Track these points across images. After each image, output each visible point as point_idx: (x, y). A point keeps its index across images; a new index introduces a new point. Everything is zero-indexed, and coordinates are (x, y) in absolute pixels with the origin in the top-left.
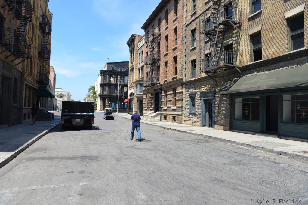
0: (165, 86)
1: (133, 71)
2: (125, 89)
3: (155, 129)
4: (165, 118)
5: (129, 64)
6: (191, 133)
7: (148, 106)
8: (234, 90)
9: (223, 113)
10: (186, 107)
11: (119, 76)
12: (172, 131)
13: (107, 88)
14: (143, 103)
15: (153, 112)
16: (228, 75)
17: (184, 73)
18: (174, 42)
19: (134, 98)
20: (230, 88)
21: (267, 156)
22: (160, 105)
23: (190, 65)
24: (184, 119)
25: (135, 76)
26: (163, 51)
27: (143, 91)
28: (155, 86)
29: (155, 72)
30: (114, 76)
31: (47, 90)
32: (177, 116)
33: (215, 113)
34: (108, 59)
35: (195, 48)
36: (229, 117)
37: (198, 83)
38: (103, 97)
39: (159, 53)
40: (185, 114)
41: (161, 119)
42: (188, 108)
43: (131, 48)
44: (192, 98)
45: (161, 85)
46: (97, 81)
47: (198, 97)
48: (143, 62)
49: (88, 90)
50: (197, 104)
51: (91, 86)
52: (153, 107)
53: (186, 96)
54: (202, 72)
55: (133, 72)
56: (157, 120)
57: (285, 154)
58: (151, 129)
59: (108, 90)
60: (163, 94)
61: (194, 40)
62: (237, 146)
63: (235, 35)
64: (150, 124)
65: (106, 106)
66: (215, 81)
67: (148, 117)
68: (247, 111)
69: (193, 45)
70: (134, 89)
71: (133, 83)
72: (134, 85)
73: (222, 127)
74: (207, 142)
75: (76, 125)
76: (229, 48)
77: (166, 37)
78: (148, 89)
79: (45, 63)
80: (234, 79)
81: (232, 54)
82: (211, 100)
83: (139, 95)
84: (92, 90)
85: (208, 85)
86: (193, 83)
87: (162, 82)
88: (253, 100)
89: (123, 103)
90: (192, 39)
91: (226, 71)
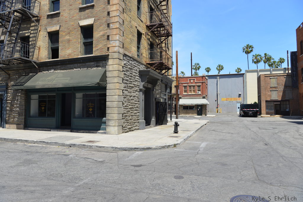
9: (17, 111)
16: (23, 70)
20: (26, 83)
33: (6, 110)
36: (24, 115)
57: (74, 146)
62: (30, 144)
66: (7, 74)
68: (43, 108)
80: (31, 74)
82: (1, 95)
88: (49, 97)
91: (22, 64)
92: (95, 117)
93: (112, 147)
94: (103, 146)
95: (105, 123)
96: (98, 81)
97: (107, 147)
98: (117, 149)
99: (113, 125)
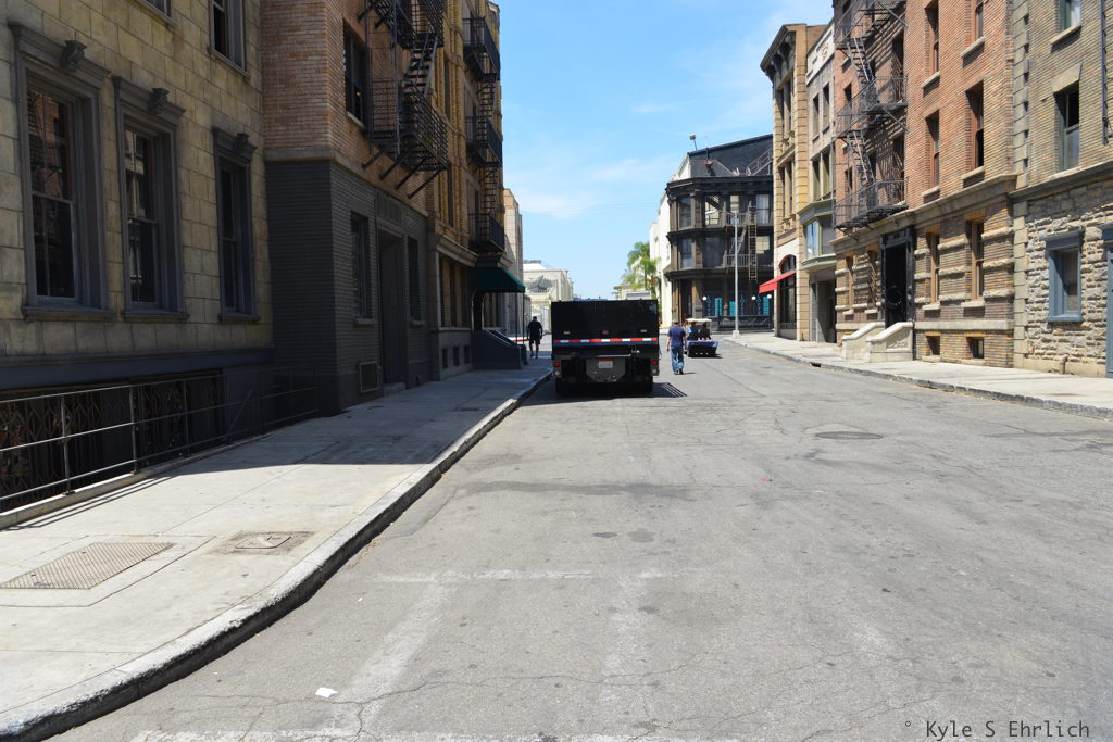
0: (931, 217)
1: (790, 172)
2: (762, 245)
3: (889, 390)
4: (934, 345)
5: (774, 148)
6: (1059, 404)
7: (857, 301)
10: (1033, 298)
11: (734, 199)
12: (970, 397)
13: (694, 246)
14: (836, 294)
15: (879, 323)
17: (1021, 154)
19: (798, 276)
22: (909, 297)
24: (1021, 347)
25: (801, 190)
26: (917, 71)
27: (836, 245)
28: (885, 221)
29: (885, 164)
30: (716, 199)
31: (500, 269)
32: (988, 338)
34: (693, 138)
35: (1074, 36)
37: (1094, 189)
38: (680, 280)
39: (898, 86)
40: (1026, 328)
41: (914, 353)
42: (1043, 302)
43: (779, 82)
44: (1063, 255)
45: (912, 212)
46: (656, 223)
48: (832, 130)
49: (627, 259)
50: (1086, 279)
51: (637, 245)
52: (879, 304)
53: (1031, 251)
55: (791, 177)
56: (898, 357)
58: (875, 389)
59: (698, 254)
60: (922, 248)
64: (869, 373)
65: (695, 313)
67: (859, 347)
69: (1065, 23)
70: (797, 241)
71: (793, 217)
72: (798, 225)
77: (932, 10)
78: (856, 238)
79: (488, 180)
83: (817, 263)
84: (641, 258)
86: (1067, 191)
87: (915, 200)
89: (754, 298)
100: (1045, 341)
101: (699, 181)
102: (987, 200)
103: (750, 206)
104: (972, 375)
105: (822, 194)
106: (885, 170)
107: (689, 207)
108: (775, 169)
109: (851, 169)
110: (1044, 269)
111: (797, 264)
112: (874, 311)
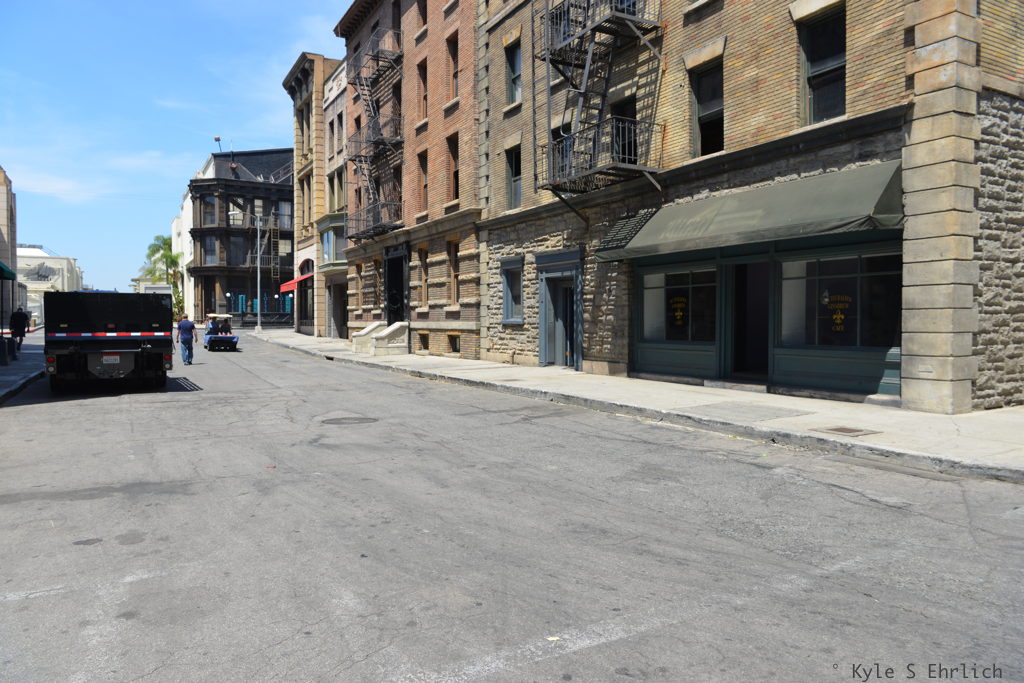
0: (422, 235)
1: (309, 184)
2: (284, 248)
3: (388, 380)
4: (425, 341)
5: (295, 161)
6: (508, 388)
7: (365, 303)
8: (643, 248)
9: (608, 322)
10: (492, 305)
11: (258, 203)
12: (449, 384)
13: (217, 244)
14: (348, 296)
15: (382, 322)
16: (622, 200)
17: (484, 193)
18: (448, 84)
19: (315, 278)
20: (630, 240)
21: (736, 447)
22: (406, 301)
23: (501, 165)
24: (485, 343)
25: (318, 202)
26: (411, 118)
27: (348, 253)
28: (386, 236)
29: (387, 188)
30: (240, 201)
32: (463, 336)
33: (583, 321)
34: (218, 140)
35: (517, 109)
36: (626, 334)
37: (531, 225)
38: (204, 277)
39: (397, 122)
40: (488, 328)
41: (410, 347)
42: (499, 309)
43: (299, 103)
44: (512, 273)
45: (408, 231)
46: (178, 218)
47: (529, 272)
48: (345, 153)
49: (147, 252)
50: (526, 293)
51: (157, 238)
52: (382, 306)
53: (491, 269)
54: (543, 187)
55: (309, 189)
56: (397, 351)
57: (786, 440)
58: (377, 379)
59: (221, 252)
60: (415, 261)
61: (514, 81)
62: (650, 422)
63: (644, 69)
64: (374, 366)
65: (218, 308)
66: (582, 218)
67: (365, 343)
68: (679, 314)
69: (512, 99)
70: (315, 247)
71: (311, 225)
72: (315, 232)
73: (606, 364)
74: (559, 413)
75: (107, 377)
76: (625, 109)
77: (422, 67)
78: (364, 248)
80: (642, 212)
81: (635, 131)
82: (570, 279)
83: (332, 268)
84: (162, 252)
85: (562, 231)
86: (514, 225)
87: (410, 220)
88: (696, 277)
89: (276, 296)
90: (508, 75)
91: (618, 185)
92: (855, 344)
93: (934, 459)
94: (898, 450)
95: (897, 366)
96: (870, 211)
97: (913, 457)
98: (958, 471)
99: (931, 376)
100: (501, 339)
101: (224, 182)
102: (461, 227)
103: (273, 211)
104: (450, 366)
105: (336, 207)
106: (387, 193)
107: (213, 205)
108: (296, 180)
109: (360, 188)
110: (499, 283)
111: (315, 268)
112: (378, 312)
